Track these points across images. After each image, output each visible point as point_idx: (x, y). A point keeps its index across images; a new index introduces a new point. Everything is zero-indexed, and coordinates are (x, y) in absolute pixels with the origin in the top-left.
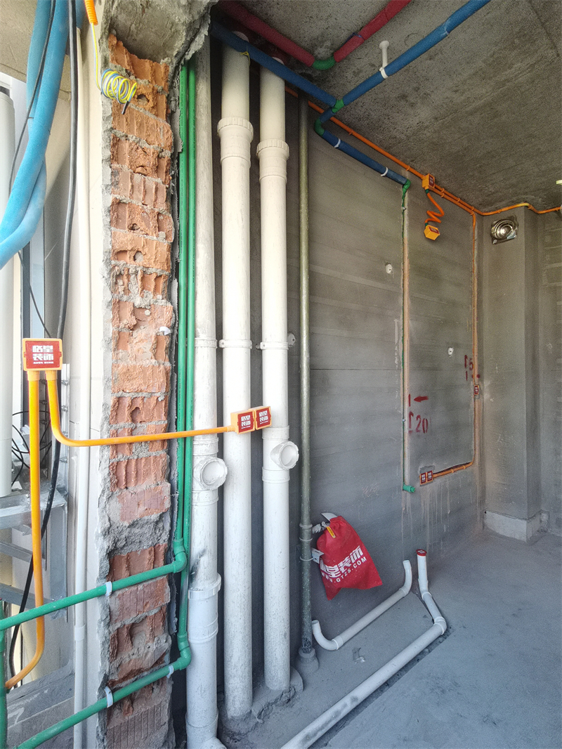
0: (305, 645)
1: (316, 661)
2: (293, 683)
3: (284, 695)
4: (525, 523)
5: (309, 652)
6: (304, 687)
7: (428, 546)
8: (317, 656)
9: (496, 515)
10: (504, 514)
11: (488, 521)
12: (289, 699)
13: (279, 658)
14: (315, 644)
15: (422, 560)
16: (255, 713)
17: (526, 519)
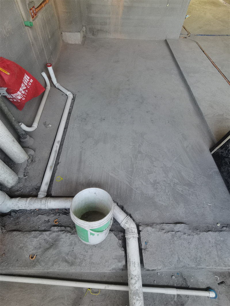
0: (23, 136)
1: (32, 139)
2: (29, 154)
3: (29, 161)
4: (79, 33)
5: (26, 138)
6: (35, 151)
7: (47, 60)
8: (31, 136)
9: (66, 33)
10: (70, 32)
11: (64, 38)
12: (32, 160)
13: (17, 151)
14: (27, 133)
15: (50, 69)
16: (22, 176)
17: (79, 32)
